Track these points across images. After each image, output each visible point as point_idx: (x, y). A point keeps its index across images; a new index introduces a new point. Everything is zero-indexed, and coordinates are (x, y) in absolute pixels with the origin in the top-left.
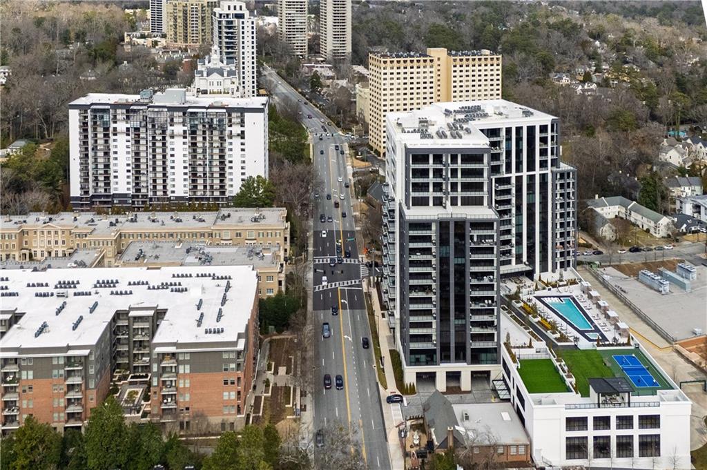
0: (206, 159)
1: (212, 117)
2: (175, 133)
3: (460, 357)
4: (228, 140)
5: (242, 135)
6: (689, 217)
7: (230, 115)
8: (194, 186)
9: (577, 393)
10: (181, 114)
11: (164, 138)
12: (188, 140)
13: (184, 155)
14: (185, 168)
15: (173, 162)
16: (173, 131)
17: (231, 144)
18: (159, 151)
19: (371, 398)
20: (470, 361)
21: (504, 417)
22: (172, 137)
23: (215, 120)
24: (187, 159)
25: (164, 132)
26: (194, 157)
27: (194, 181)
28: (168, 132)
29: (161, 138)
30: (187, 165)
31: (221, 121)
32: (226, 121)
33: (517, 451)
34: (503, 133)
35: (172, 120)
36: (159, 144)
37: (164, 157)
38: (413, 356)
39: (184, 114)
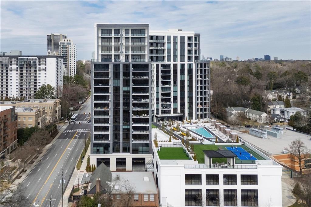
0: (27, 81)
1: (30, 60)
2: (13, 69)
3: (126, 150)
4: (38, 72)
5: (45, 69)
6: (278, 115)
7: (39, 60)
8: (21, 94)
9: (195, 160)
10: (16, 59)
11: (7, 71)
12: (19, 72)
13: (17, 80)
14: (17, 86)
15: (11, 83)
16: (12, 67)
17: (40, 74)
18: (5, 77)
19: (66, 174)
20: (132, 152)
21: (144, 179)
22: (11, 71)
23: (32, 62)
24: (18, 81)
25: (7, 68)
26: (22, 80)
27: (21, 92)
28: (9, 68)
29: (6, 71)
30: (18, 84)
31: (34, 62)
32: (38, 63)
33: (149, 199)
34: (166, 39)
35: (11, 62)
36: (5, 74)
37: (7, 80)
38: (95, 148)
39: (18, 59)
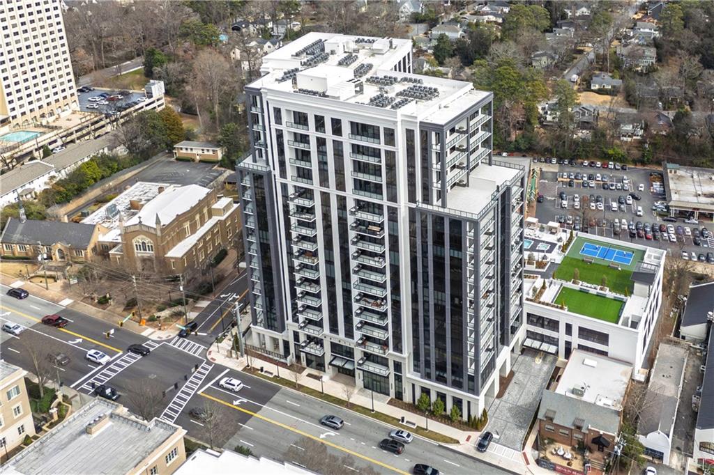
19: (463, 465)
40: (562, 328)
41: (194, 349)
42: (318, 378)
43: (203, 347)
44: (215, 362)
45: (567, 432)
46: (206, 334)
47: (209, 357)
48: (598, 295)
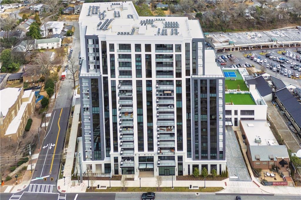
40: (233, 113)
41: (47, 189)
42: (132, 179)
43: (52, 185)
44: (66, 192)
45: (266, 163)
46: (49, 176)
47: (60, 191)
48: (238, 94)
